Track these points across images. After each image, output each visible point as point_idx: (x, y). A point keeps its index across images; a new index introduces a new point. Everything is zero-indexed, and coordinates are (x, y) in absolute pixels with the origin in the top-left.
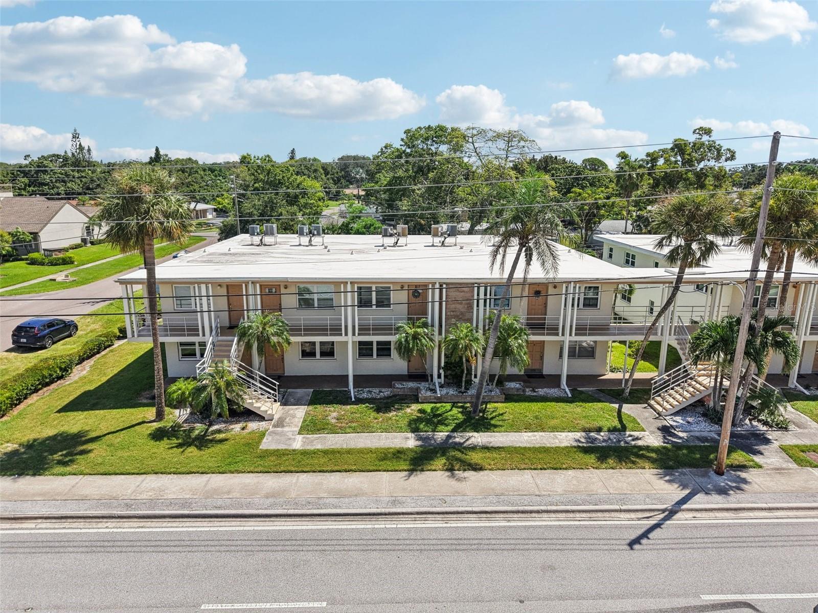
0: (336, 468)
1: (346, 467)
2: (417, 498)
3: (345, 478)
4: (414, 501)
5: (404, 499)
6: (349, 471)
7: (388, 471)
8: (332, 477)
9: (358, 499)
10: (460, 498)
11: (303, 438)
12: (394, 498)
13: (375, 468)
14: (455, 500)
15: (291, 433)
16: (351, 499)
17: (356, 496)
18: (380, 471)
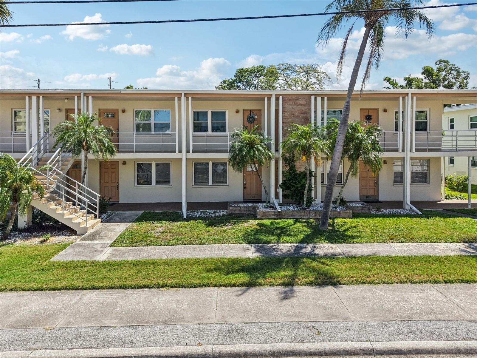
0: (144, 282)
1: (160, 281)
2: (268, 325)
3: (154, 296)
4: (265, 330)
5: (246, 327)
6: (162, 287)
7: (220, 286)
8: (135, 296)
9: (168, 327)
10: (341, 325)
11: (113, 250)
12: (228, 327)
13: (201, 282)
14: (334, 329)
15: (100, 246)
16: (155, 329)
17: (165, 322)
18: (209, 286)
